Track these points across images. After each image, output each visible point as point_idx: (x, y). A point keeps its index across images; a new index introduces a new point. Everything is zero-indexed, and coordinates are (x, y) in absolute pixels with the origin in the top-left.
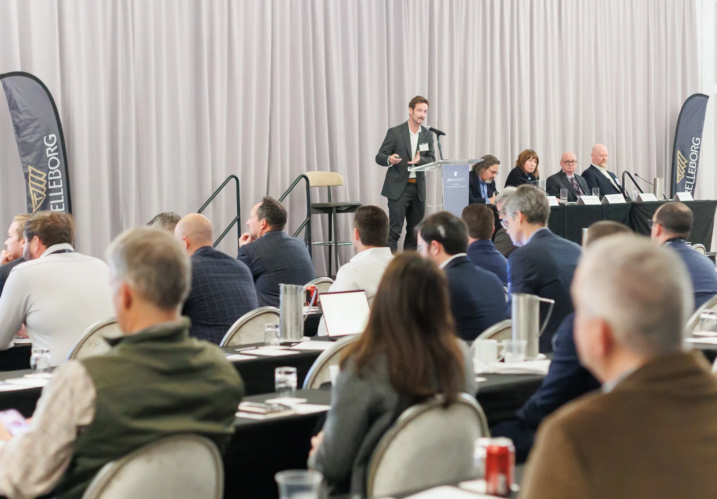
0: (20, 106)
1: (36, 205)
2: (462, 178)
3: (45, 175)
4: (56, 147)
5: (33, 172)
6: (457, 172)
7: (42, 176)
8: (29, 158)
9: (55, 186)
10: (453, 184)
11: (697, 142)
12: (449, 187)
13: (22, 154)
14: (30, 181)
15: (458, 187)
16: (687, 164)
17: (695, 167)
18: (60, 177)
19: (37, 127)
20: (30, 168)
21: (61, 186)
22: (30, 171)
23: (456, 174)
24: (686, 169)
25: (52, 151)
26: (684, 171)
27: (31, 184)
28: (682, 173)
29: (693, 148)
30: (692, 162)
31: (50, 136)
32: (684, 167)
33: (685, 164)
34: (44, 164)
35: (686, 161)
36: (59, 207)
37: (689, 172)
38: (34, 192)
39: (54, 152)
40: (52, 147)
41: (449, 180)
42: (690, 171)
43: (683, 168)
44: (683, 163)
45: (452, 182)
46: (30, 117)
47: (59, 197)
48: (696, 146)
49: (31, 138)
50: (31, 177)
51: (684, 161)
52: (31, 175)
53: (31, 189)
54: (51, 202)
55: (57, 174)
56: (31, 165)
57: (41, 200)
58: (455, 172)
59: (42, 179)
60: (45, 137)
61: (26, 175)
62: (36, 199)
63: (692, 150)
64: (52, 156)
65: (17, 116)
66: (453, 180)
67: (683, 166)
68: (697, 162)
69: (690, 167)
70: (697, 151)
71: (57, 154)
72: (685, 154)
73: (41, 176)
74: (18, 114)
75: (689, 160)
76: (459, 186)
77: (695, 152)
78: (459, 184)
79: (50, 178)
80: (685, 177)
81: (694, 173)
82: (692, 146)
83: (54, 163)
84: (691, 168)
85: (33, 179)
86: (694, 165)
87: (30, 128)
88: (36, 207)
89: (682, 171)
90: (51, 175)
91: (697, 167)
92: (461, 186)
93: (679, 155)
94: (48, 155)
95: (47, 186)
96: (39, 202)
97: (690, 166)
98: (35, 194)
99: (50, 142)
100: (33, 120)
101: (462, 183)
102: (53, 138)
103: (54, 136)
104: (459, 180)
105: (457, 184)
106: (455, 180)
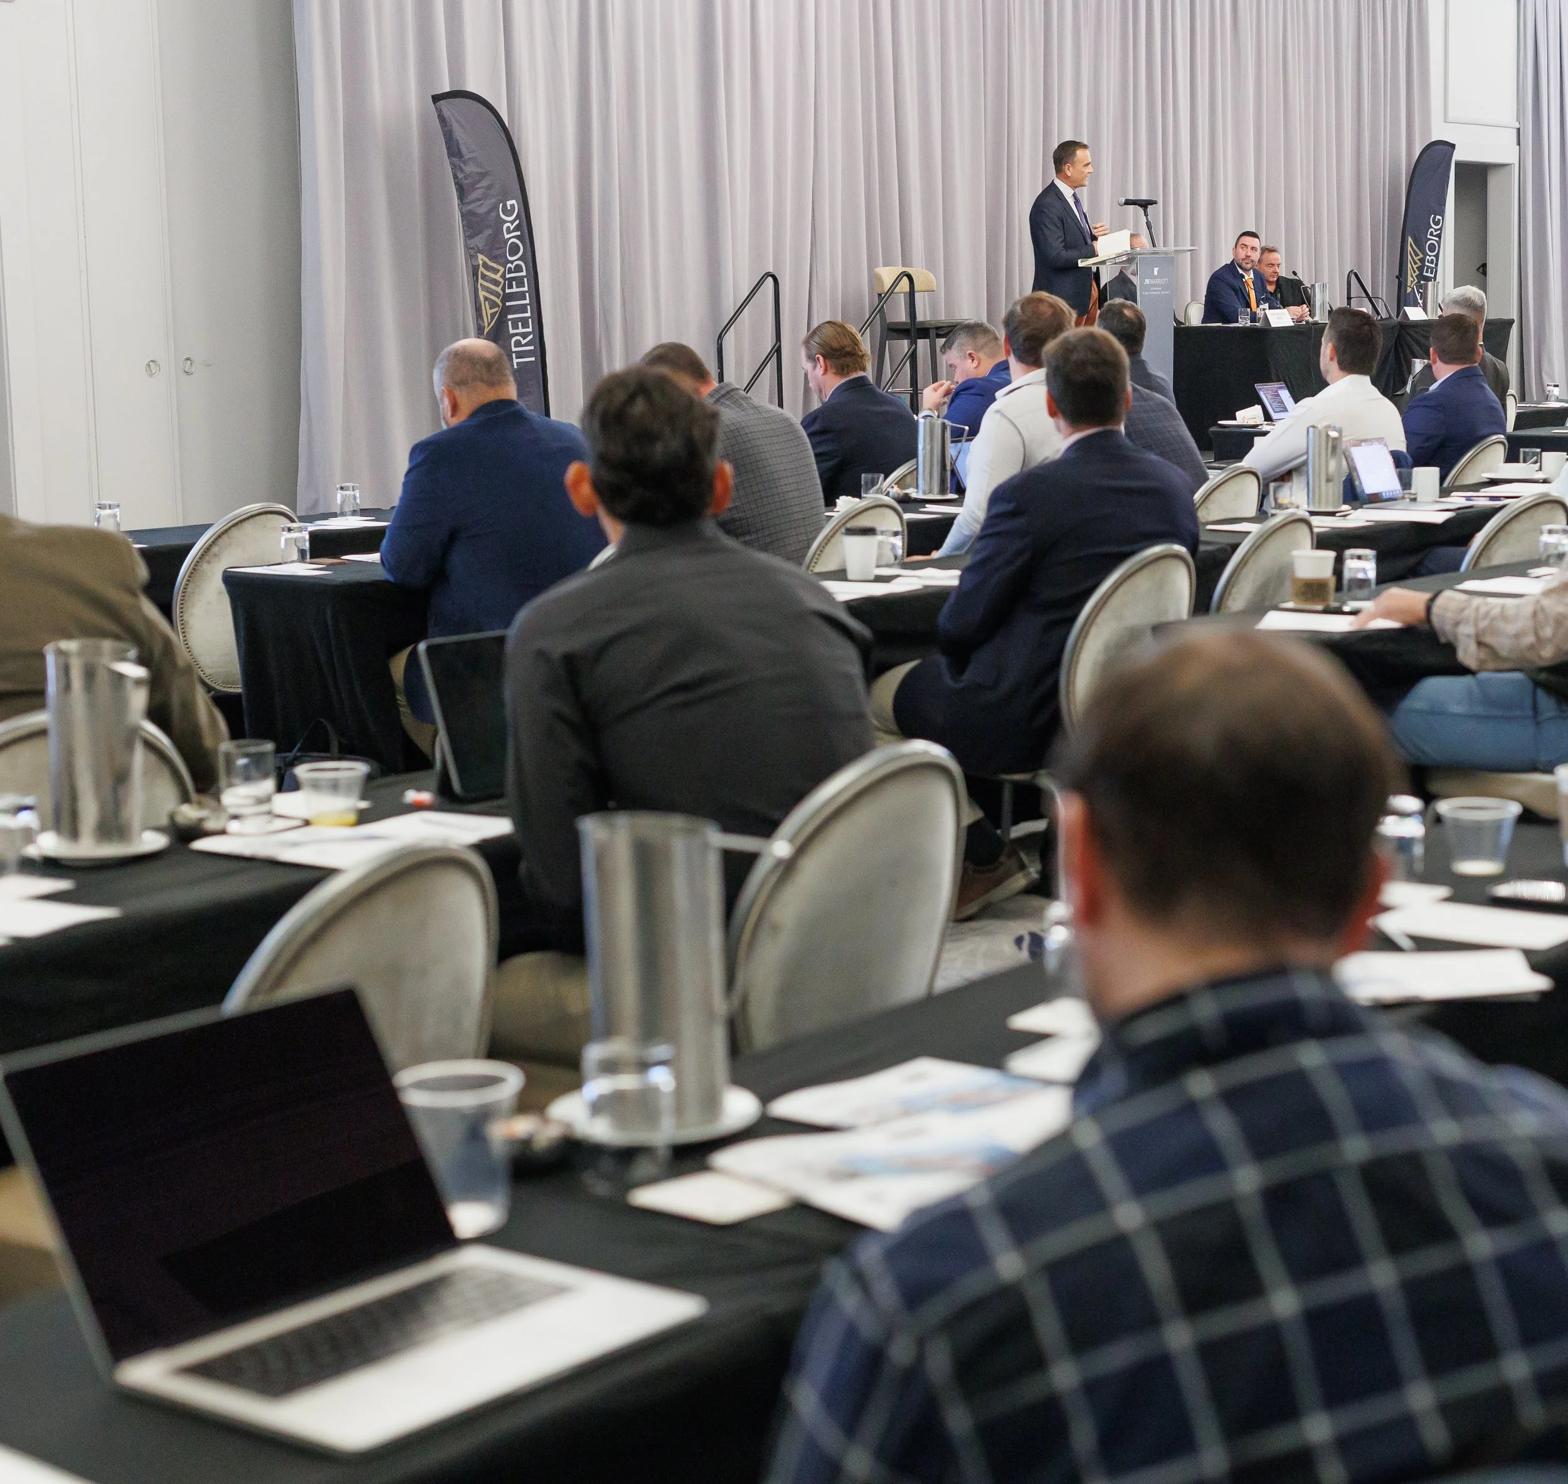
0: (464, 150)
1: (489, 321)
3: (502, 270)
4: (517, 222)
5: (485, 265)
6: (1158, 269)
7: (498, 271)
8: (479, 241)
9: (515, 290)
10: (1151, 289)
11: (1437, 223)
12: (1147, 293)
13: (468, 234)
14: (480, 281)
15: (1159, 293)
16: (1422, 260)
17: (1433, 266)
18: (524, 273)
19: (489, 187)
20: (481, 258)
21: (526, 289)
22: (481, 262)
23: (1156, 270)
24: (1421, 269)
25: (512, 228)
26: (1417, 272)
27: (481, 285)
28: (1414, 275)
29: (1431, 234)
30: (1430, 256)
31: (509, 203)
32: (1417, 266)
33: (1419, 260)
34: (500, 252)
35: (1421, 256)
36: (522, 325)
37: (1425, 274)
38: (486, 299)
39: (514, 230)
40: (512, 222)
42: (1427, 272)
43: (1415, 267)
44: (1416, 259)
45: (1151, 285)
46: (479, 170)
47: (523, 309)
48: (1436, 230)
49: (481, 205)
50: (482, 273)
51: (1417, 255)
52: (481, 269)
53: (482, 294)
54: (510, 317)
55: (518, 269)
57: (497, 312)
58: (1155, 267)
59: (498, 277)
60: (501, 205)
62: (490, 312)
63: (1429, 237)
64: (511, 238)
65: (462, 170)
66: (1152, 283)
67: (1415, 263)
68: (1437, 256)
69: (1426, 266)
70: (1437, 239)
71: (518, 233)
72: (1420, 243)
73: (496, 271)
74: (462, 165)
75: (1425, 254)
77: (1433, 240)
78: (1161, 288)
79: (508, 276)
80: (1419, 282)
81: (1433, 276)
82: (1431, 230)
83: (514, 249)
84: (1428, 267)
85: (484, 277)
86: (1432, 262)
87: (478, 188)
88: (489, 325)
89: (1415, 272)
90: (510, 271)
91: (1437, 265)
93: (1411, 243)
94: (507, 236)
95: (503, 289)
96: (493, 315)
97: (1427, 264)
98: (487, 302)
99: (508, 213)
100: (483, 175)
101: (1165, 287)
102: (512, 206)
103: (513, 202)
104: (1160, 281)
105: (1158, 288)
106: (1155, 282)
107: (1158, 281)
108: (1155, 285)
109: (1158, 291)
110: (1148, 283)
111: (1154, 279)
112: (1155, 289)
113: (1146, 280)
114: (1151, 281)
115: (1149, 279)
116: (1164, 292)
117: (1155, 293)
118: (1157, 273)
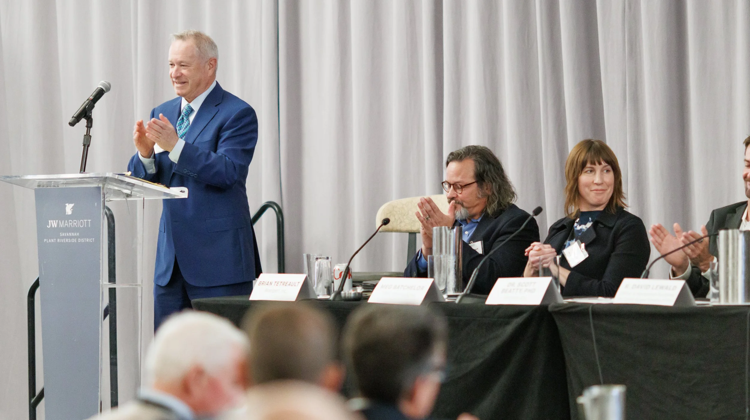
2: (85, 220)
6: (73, 205)
10: (62, 234)
15: (74, 240)
23: (69, 208)
41: (53, 224)
45: (59, 229)
58: (67, 204)
66: (61, 225)
76: (77, 240)
78: (78, 234)
92: (82, 240)
101: (84, 232)
104: (77, 224)
105: (73, 234)
106: (67, 225)
107: (74, 223)
108: (67, 230)
109: (74, 237)
110: (56, 227)
111: (66, 221)
112: (68, 235)
113: (51, 222)
114: (62, 223)
115: (57, 221)
116: (84, 240)
117: (68, 241)
118: (72, 211)
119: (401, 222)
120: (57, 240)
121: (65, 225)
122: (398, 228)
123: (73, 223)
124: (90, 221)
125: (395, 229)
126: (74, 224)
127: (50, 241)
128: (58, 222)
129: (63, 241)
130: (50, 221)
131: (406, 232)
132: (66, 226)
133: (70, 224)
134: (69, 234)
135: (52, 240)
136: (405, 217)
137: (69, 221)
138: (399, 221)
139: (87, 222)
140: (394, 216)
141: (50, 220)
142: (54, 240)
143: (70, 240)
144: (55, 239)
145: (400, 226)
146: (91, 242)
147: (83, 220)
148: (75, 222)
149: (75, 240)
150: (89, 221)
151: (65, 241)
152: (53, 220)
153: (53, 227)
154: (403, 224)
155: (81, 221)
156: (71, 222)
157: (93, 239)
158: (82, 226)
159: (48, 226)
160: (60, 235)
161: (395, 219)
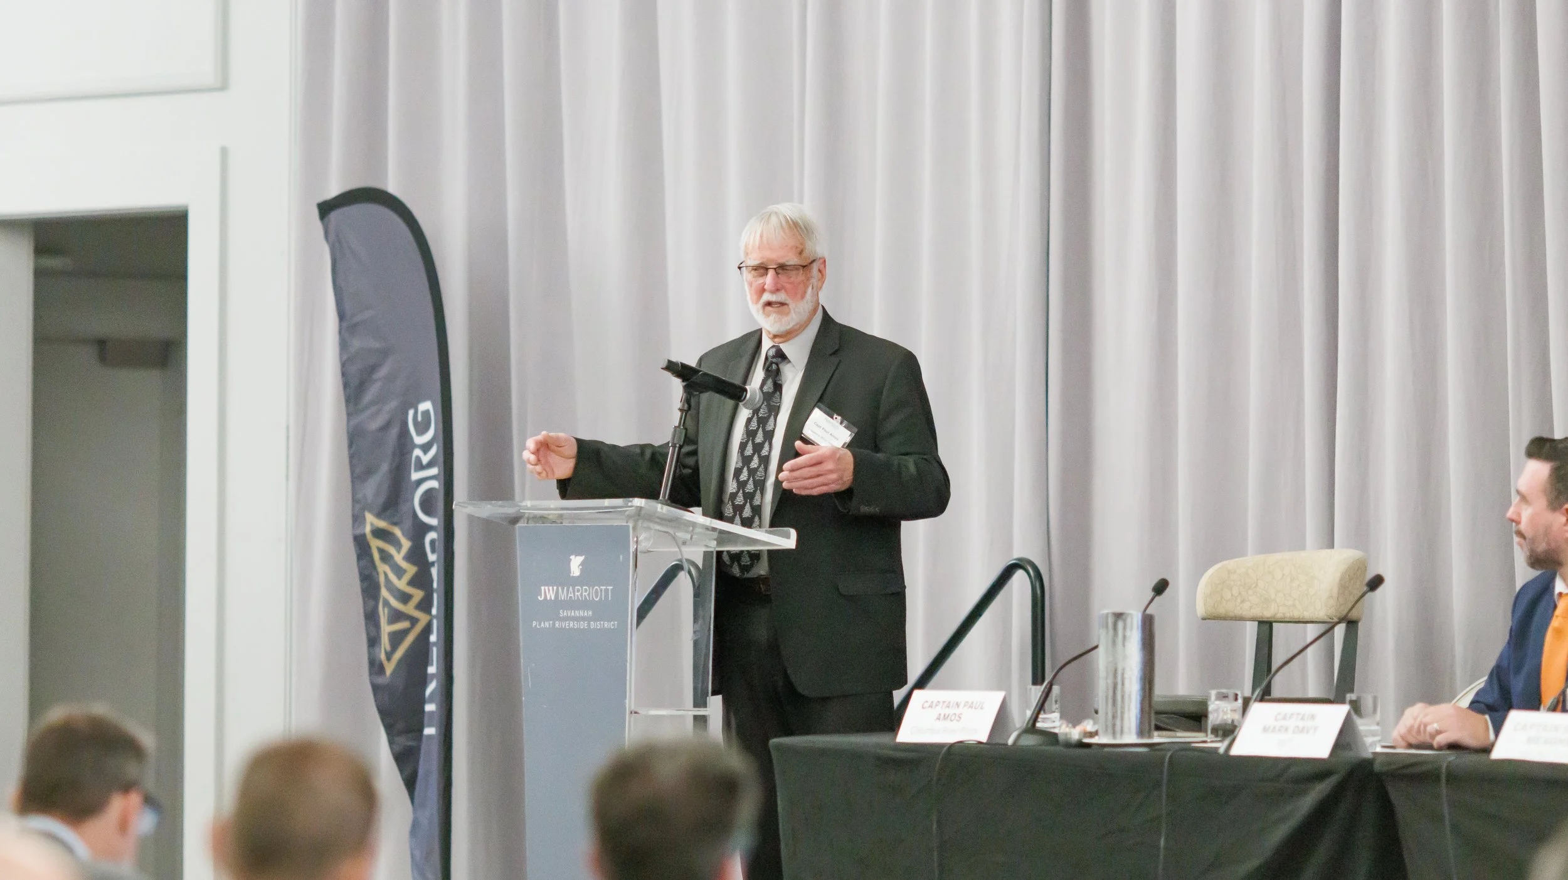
1: (388, 648)
2: (603, 587)
3: (406, 544)
4: (435, 446)
5: (379, 533)
6: (582, 558)
7: (401, 546)
8: (370, 487)
10: (563, 613)
12: (546, 625)
13: (357, 471)
14: (383, 568)
15: (583, 625)
19: (389, 378)
20: (372, 521)
22: (370, 528)
23: (576, 564)
25: (425, 459)
27: (383, 573)
31: (423, 407)
34: (406, 508)
38: (386, 603)
39: (430, 464)
40: (426, 448)
41: (548, 593)
45: (558, 604)
49: (377, 413)
50: (381, 551)
52: (375, 544)
53: (384, 593)
56: (370, 511)
57: (404, 633)
58: (572, 557)
59: (399, 558)
60: (411, 413)
61: (361, 545)
62: (388, 629)
64: (424, 479)
66: (562, 597)
71: (436, 469)
76: (589, 625)
78: (590, 613)
79: (431, 557)
83: (428, 503)
92: (597, 625)
94: (415, 476)
96: (397, 638)
98: (386, 610)
99: (422, 429)
100: (385, 353)
101: (600, 610)
102: (426, 413)
103: (426, 406)
104: (589, 595)
105: (581, 613)
106: (572, 595)
108: (571, 604)
109: (583, 619)
110: (553, 598)
111: (571, 588)
112: (573, 614)
113: (545, 589)
114: (563, 592)
115: (555, 588)
116: (600, 624)
117: (574, 625)
118: (581, 569)
119: (1243, 601)
120: (554, 624)
121: (569, 595)
122: (1238, 612)
123: (582, 593)
124: (611, 589)
125: (1231, 614)
126: (584, 594)
127: (542, 625)
128: (557, 589)
129: (565, 626)
130: (543, 588)
131: (1252, 619)
132: (571, 597)
133: (576, 593)
134: (575, 612)
135: (547, 625)
136: (1250, 592)
137: (576, 587)
138: (1239, 600)
139: (606, 591)
140: (1231, 589)
141: (545, 585)
142: (549, 624)
143: (577, 624)
144: (551, 622)
145: (1241, 608)
146: (612, 628)
147: (599, 587)
148: (586, 590)
149: (586, 625)
150: (608, 589)
151: (569, 626)
152: (548, 585)
153: (548, 599)
154: (1246, 605)
155: (596, 591)
156: (578, 591)
157: (616, 623)
158: (597, 597)
159: (539, 597)
160: (560, 613)
161: (1232, 595)
